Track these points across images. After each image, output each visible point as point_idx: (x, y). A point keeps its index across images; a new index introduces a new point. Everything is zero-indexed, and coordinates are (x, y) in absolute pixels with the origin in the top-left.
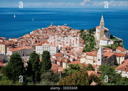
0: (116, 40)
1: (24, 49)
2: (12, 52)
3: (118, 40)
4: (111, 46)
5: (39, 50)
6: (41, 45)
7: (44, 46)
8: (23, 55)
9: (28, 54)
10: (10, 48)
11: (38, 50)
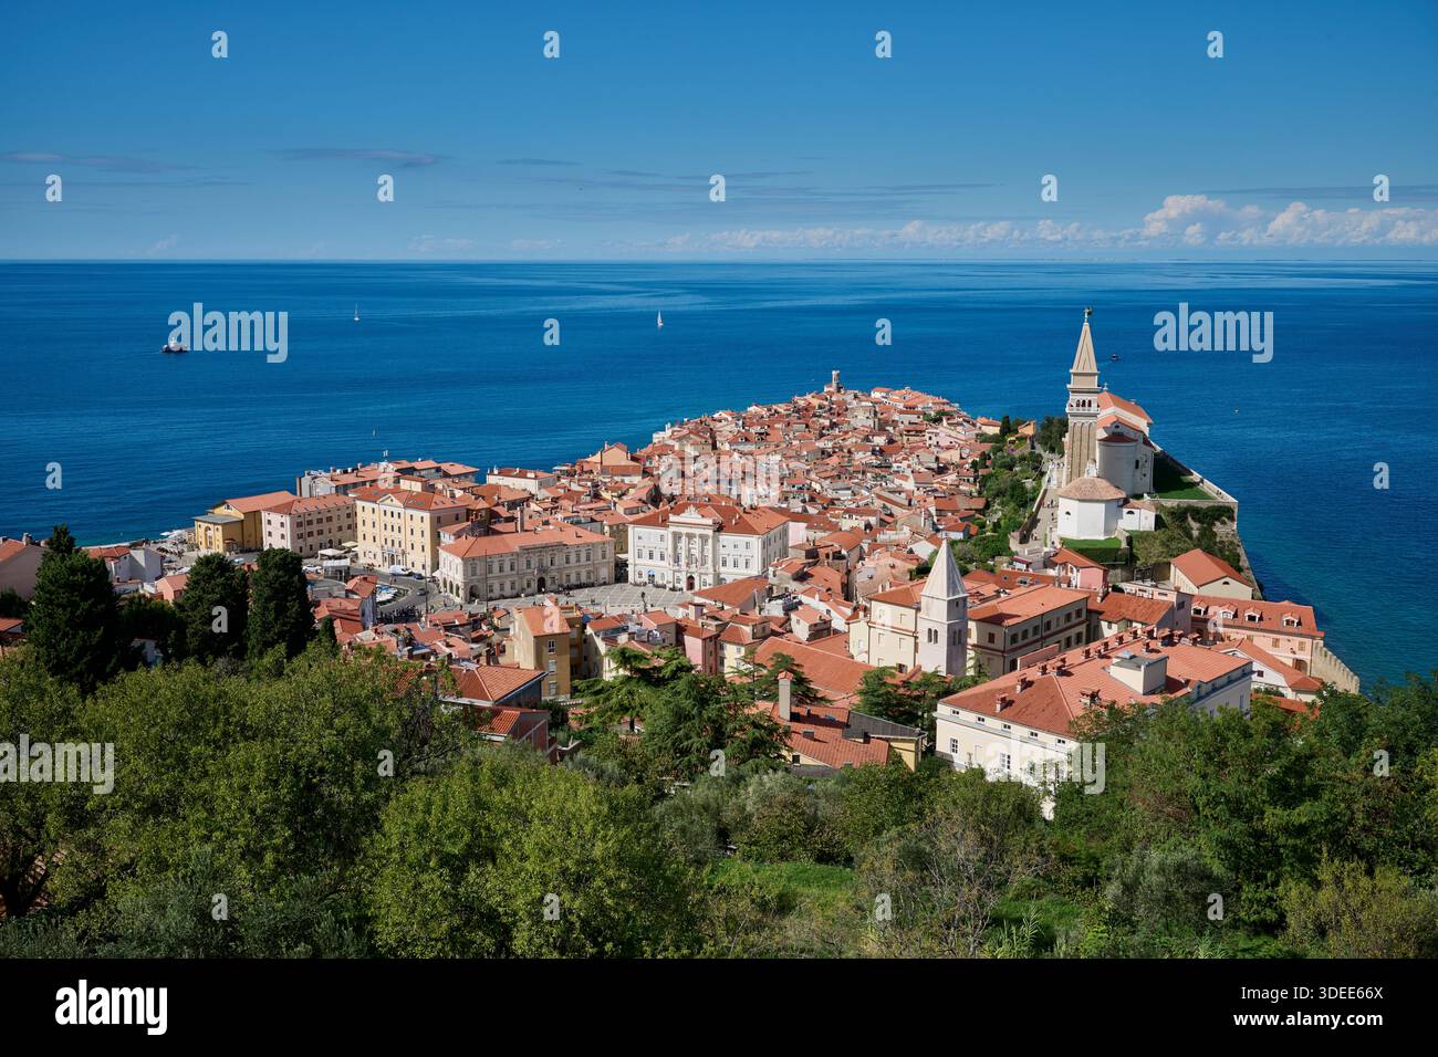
0: (1185, 502)
1: (545, 547)
2: (458, 561)
3: (1204, 504)
4: (1124, 545)
5: (651, 556)
6: (664, 523)
7: (684, 530)
8: (542, 583)
9: (573, 580)
10: (458, 535)
11: (646, 553)
